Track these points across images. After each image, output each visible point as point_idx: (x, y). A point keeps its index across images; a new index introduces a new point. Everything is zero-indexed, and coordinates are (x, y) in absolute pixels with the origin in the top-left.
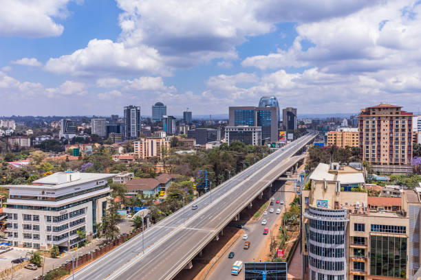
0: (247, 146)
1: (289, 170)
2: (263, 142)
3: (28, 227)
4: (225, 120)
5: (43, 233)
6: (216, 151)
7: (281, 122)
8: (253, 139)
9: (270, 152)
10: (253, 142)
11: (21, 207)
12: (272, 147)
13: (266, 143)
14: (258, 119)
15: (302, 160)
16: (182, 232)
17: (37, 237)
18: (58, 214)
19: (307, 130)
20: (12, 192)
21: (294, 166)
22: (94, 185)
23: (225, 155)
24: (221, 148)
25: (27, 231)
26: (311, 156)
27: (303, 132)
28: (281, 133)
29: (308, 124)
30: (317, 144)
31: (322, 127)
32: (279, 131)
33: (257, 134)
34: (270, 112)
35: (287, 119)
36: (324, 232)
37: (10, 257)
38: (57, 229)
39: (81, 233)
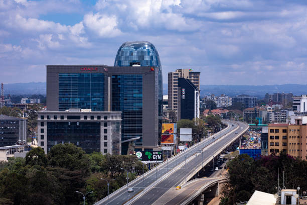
0: (90, 157)
4: (34, 97)
6: (18, 166)
7: (166, 103)
8: (102, 141)
9: (140, 170)
10: (102, 147)
12: (144, 158)
13: (130, 148)
14: (114, 94)
15: (214, 187)
19: (224, 122)
23: (39, 175)
24: (28, 160)
26: (233, 179)
27: (215, 125)
28: (166, 127)
29: (224, 108)
30: (245, 152)
31: (256, 114)
32: (161, 122)
33: (110, 128)
34: (141, 79)
35: (179, 94)
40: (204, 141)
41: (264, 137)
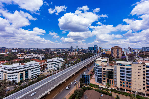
2: (94, 53)
3: (50, 66)
5: (52, 67)
11: (49, 63)
16: (75, 68)
17: (51, 68)
18: (54, 64)
20: (48, 60)
25: (50, 67)
29: (104, 50)
33: (93, 51)
36: (98, 70)
37: (47, 71)
38: (54, 67)
39: (59, 68)
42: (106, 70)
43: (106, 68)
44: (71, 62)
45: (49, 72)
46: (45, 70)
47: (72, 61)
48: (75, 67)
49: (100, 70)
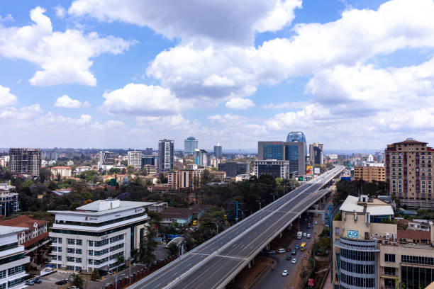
0: (276, 179)
1: (316, 203)
2: (291, 175)
3: (71, 251)
4: (252, 154)
5: (85, 256)
6: (247, 183)
7: (308, 157)
8: (281, 173)
9: (297, 185)
10: (281, 176)
11: (65, 232)
12: (299, 180)
13: (293, 176)
14: (286, 154)
15: (329, 193)
16: (215, 259)
17: (79, 260)
18: (99, 239)
19: (334, 165)
20: (58, 218)
21: (322, 199)
22: (133, 213)
23: (255, 186)
24: (250, 180)
25: (71, 255)
26: (339, 189)
27: (330, 166)
28: (308, 167)
29: (334, 159)
30: (343, 179)
31: (348, 162)
32: (306, 165)
33: (285, 168)
34: (297, 147)
35: (314, 153)
36: (355, 262)
37: (53, 280)
38: (98, 253)
39: (120, 257)
40: (325, 173)
41: (352, 172)
42: (397, 264)
43: (399, 252)
44: (176, 225)
45: (67, 285)
46: (43, 273)
47: (181, 221)
48: (215, 254)
49: (364, 263)
